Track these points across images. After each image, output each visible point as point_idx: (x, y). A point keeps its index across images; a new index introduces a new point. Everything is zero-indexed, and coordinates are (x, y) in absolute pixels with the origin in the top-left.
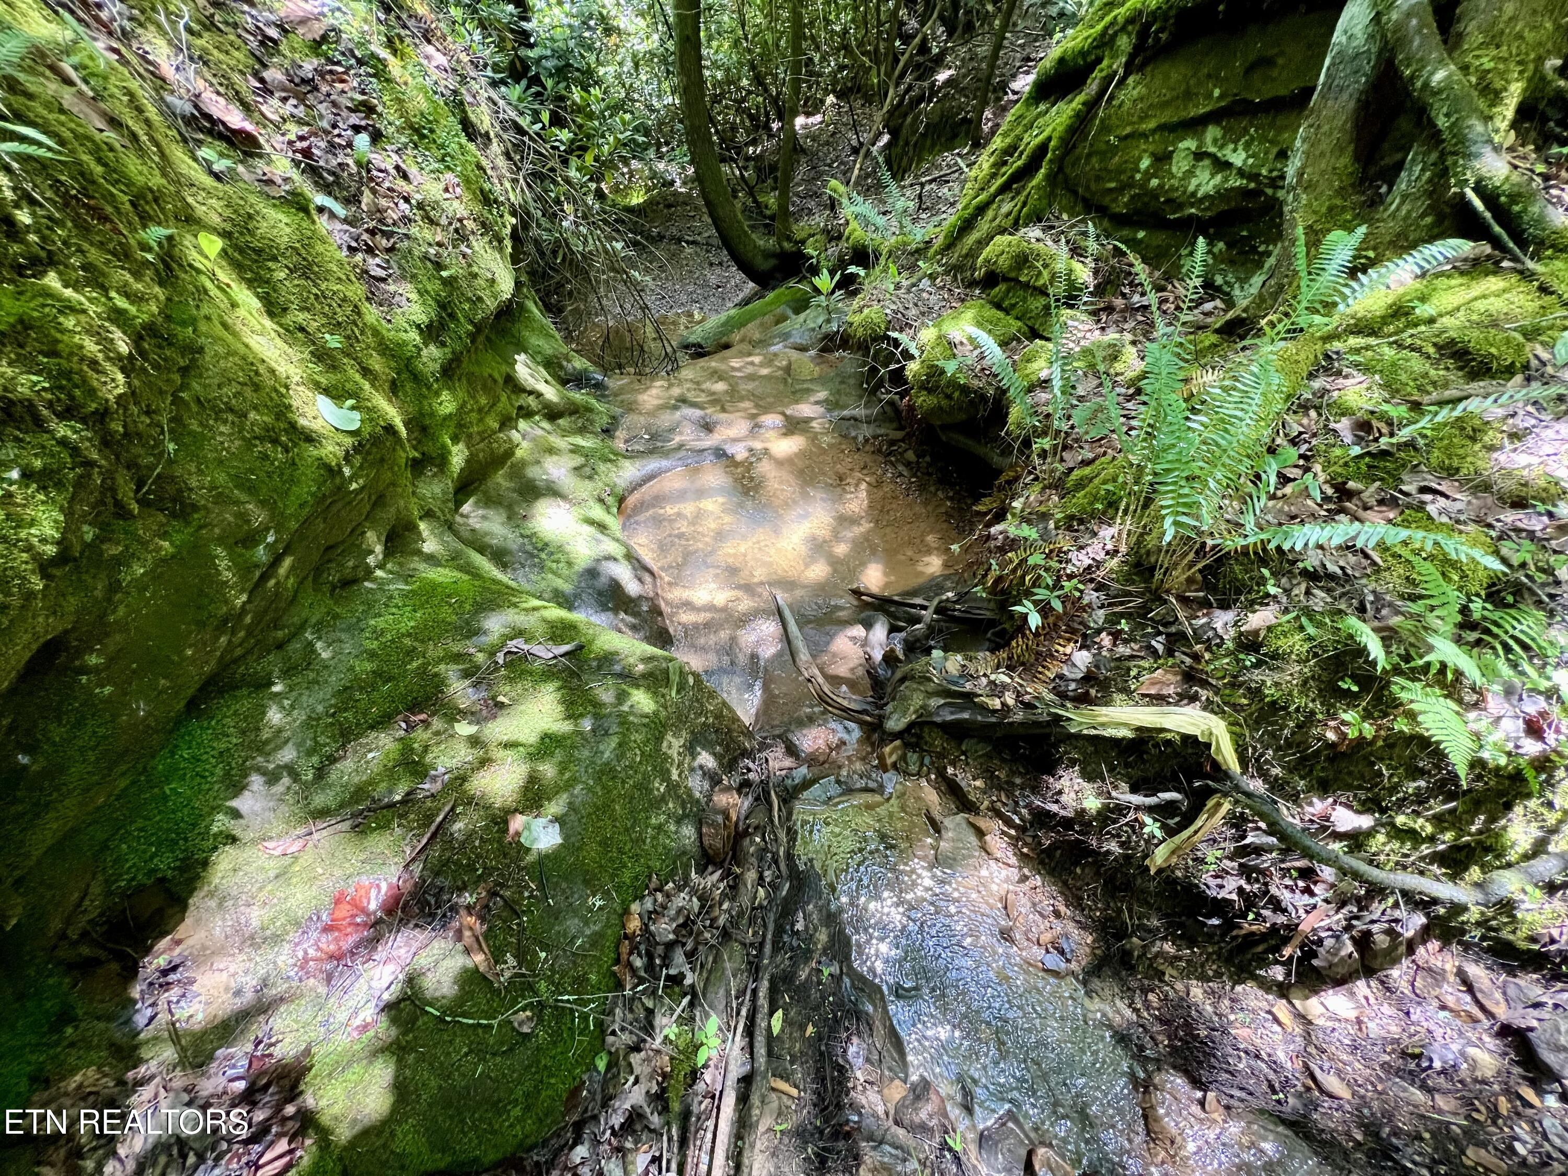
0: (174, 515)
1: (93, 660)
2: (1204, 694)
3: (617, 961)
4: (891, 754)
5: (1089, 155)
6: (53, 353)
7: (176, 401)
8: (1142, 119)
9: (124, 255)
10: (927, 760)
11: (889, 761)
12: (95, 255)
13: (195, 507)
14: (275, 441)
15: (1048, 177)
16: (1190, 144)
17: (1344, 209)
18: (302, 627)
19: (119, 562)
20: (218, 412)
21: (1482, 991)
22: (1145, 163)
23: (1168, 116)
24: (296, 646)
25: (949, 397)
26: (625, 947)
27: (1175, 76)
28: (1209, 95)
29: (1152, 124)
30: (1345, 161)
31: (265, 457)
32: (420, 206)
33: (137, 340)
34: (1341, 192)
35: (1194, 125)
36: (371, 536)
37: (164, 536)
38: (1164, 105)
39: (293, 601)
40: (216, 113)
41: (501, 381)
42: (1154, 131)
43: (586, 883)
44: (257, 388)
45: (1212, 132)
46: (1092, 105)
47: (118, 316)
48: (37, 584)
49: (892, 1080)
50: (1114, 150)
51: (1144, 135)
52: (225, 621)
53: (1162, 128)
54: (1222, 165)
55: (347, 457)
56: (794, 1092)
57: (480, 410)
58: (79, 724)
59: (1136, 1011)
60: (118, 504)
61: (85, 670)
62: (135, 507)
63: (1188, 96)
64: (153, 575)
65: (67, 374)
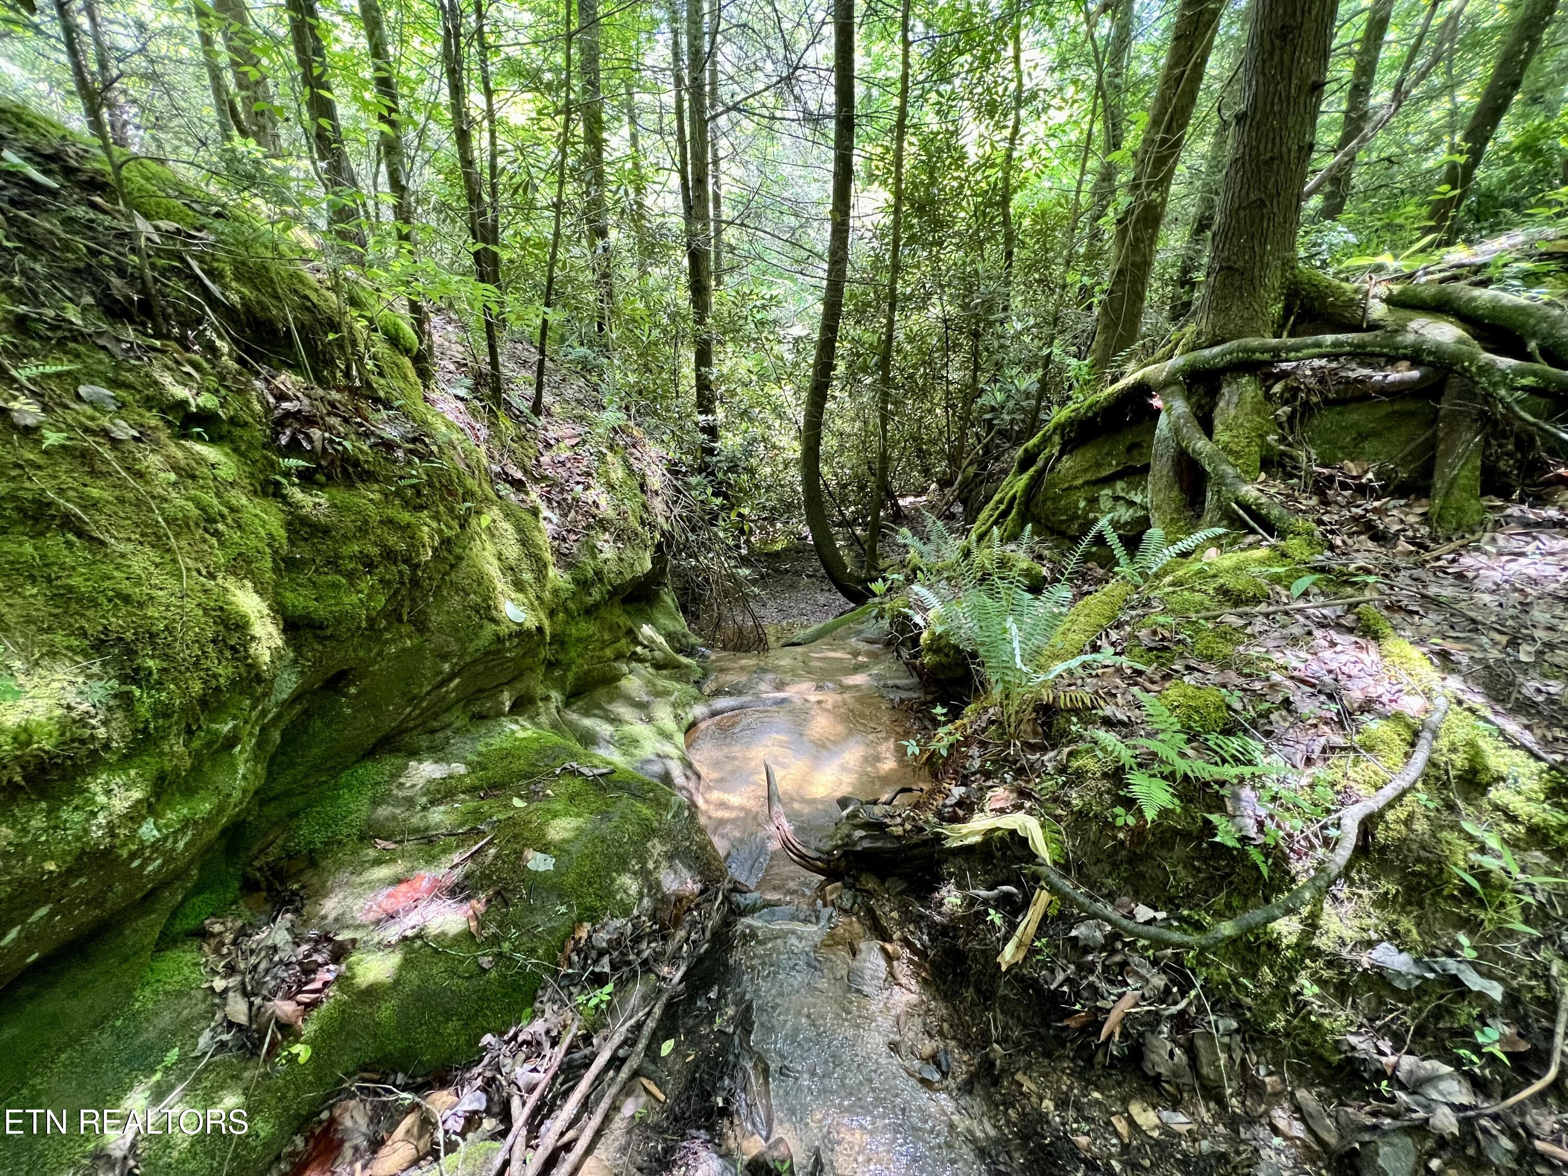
0: (418, 630)
1: (353, 690)
2: (1028, 804)
3: (562, 951)
4: (831, 893)
5: (1044, 502)
6: (412, 538)
7: (443, 579)
8: (1075, 478)
9: (451, 510)
10: (859, 900)
11: (829, 898)
12: (442, 509)
13: (428, 630)
14: (478, 612)
15: (1018, 513)
16: (1107, 492)
17: (1179, 520)
18: (448, 726)
19: (387, 641)
20: (457, 590)
21: (1310, 1115)
22: (1082, 504)
23: (1088, 477)
24: (440, 735)
25: (947, 655)
26: (570, 945)
27: (1088, 455)
28: (1110, 465)
29: (1080, 481)
30: (1175, 493)
31: (469, 617)
32: (601, 521)
33: (442, 542)
34: (1177, 510)
35: (1108, 481)
36: (506, 695)
37: (410, 637)
38: (1085, 471)
39: (448, 709)
40: (510, 472)
41: (624, 629)
42: (1083, 485)
43: (560, 896)
44: (479, 584)
45: (1120, 485)
46: (1041, 473)
47: (440, 532)
48: (364, 624)
49: (753, 1134)
50: (1060, 497)
51: (1076, 488)
52: (414, 698)
53: (1087, 483)
54: (1132, 504)
55: (510, 635)
56: (662, 1097)
57: (603, 641)
58: (328, 725)
59: (999, 1128)
60: (400, 615)
61: (345, 695)
62: (405, 618)
63: (1098, 465)
64: (397, 656)
65: (413, 545)
